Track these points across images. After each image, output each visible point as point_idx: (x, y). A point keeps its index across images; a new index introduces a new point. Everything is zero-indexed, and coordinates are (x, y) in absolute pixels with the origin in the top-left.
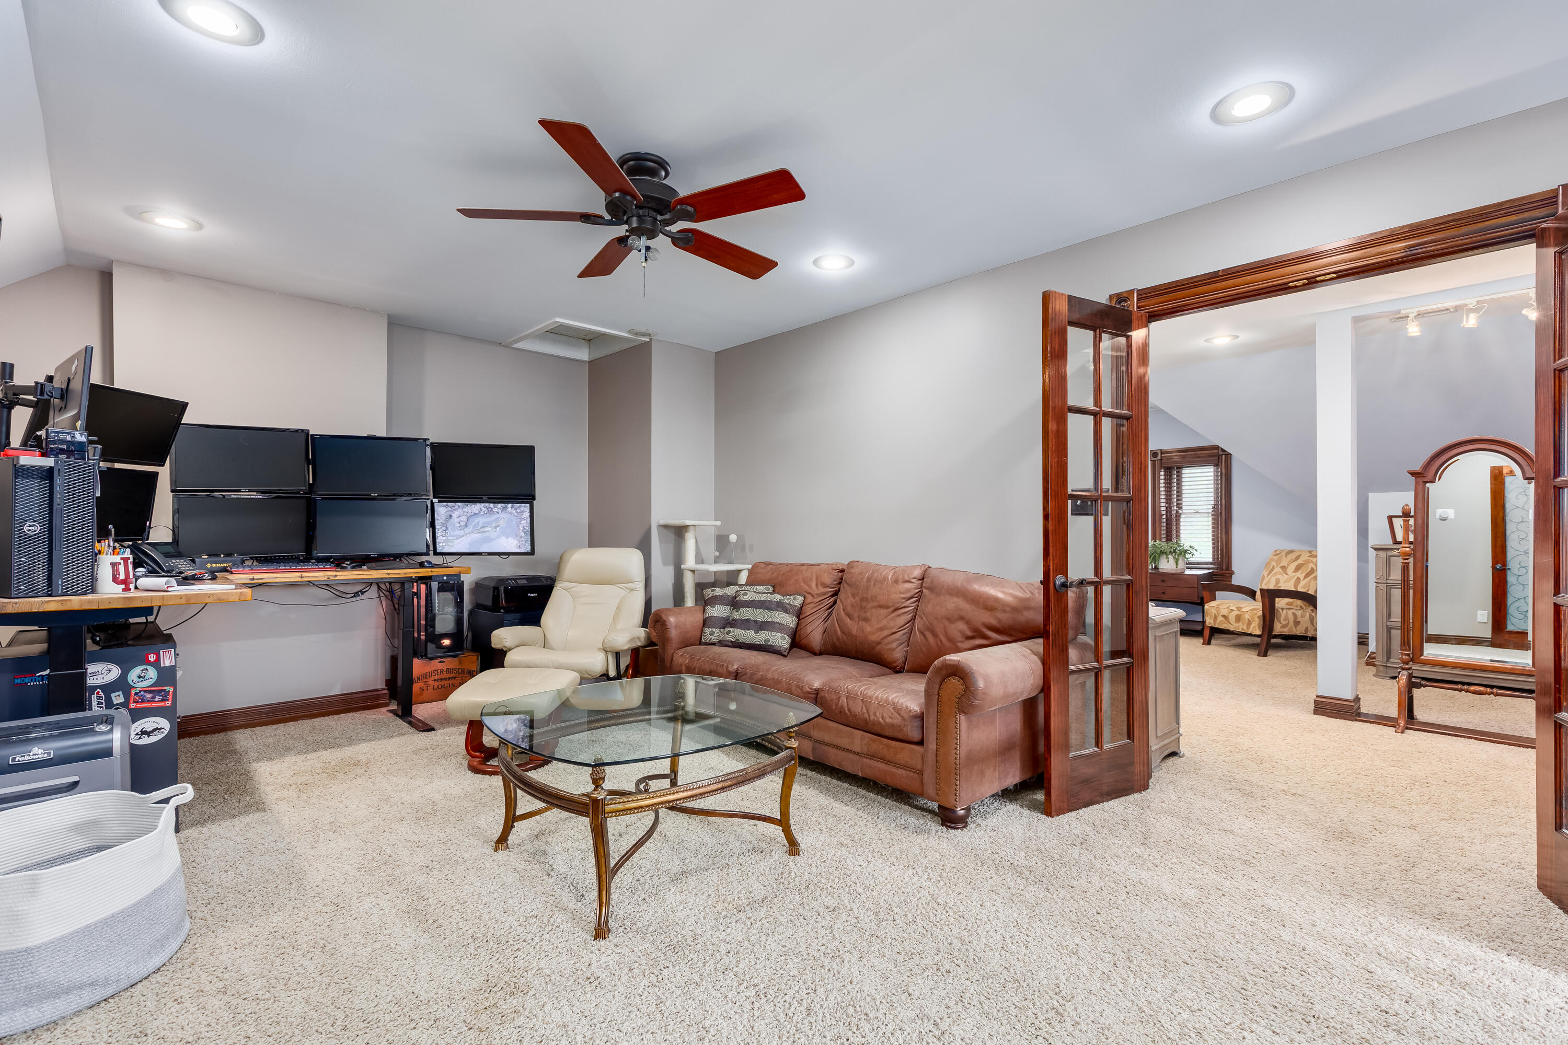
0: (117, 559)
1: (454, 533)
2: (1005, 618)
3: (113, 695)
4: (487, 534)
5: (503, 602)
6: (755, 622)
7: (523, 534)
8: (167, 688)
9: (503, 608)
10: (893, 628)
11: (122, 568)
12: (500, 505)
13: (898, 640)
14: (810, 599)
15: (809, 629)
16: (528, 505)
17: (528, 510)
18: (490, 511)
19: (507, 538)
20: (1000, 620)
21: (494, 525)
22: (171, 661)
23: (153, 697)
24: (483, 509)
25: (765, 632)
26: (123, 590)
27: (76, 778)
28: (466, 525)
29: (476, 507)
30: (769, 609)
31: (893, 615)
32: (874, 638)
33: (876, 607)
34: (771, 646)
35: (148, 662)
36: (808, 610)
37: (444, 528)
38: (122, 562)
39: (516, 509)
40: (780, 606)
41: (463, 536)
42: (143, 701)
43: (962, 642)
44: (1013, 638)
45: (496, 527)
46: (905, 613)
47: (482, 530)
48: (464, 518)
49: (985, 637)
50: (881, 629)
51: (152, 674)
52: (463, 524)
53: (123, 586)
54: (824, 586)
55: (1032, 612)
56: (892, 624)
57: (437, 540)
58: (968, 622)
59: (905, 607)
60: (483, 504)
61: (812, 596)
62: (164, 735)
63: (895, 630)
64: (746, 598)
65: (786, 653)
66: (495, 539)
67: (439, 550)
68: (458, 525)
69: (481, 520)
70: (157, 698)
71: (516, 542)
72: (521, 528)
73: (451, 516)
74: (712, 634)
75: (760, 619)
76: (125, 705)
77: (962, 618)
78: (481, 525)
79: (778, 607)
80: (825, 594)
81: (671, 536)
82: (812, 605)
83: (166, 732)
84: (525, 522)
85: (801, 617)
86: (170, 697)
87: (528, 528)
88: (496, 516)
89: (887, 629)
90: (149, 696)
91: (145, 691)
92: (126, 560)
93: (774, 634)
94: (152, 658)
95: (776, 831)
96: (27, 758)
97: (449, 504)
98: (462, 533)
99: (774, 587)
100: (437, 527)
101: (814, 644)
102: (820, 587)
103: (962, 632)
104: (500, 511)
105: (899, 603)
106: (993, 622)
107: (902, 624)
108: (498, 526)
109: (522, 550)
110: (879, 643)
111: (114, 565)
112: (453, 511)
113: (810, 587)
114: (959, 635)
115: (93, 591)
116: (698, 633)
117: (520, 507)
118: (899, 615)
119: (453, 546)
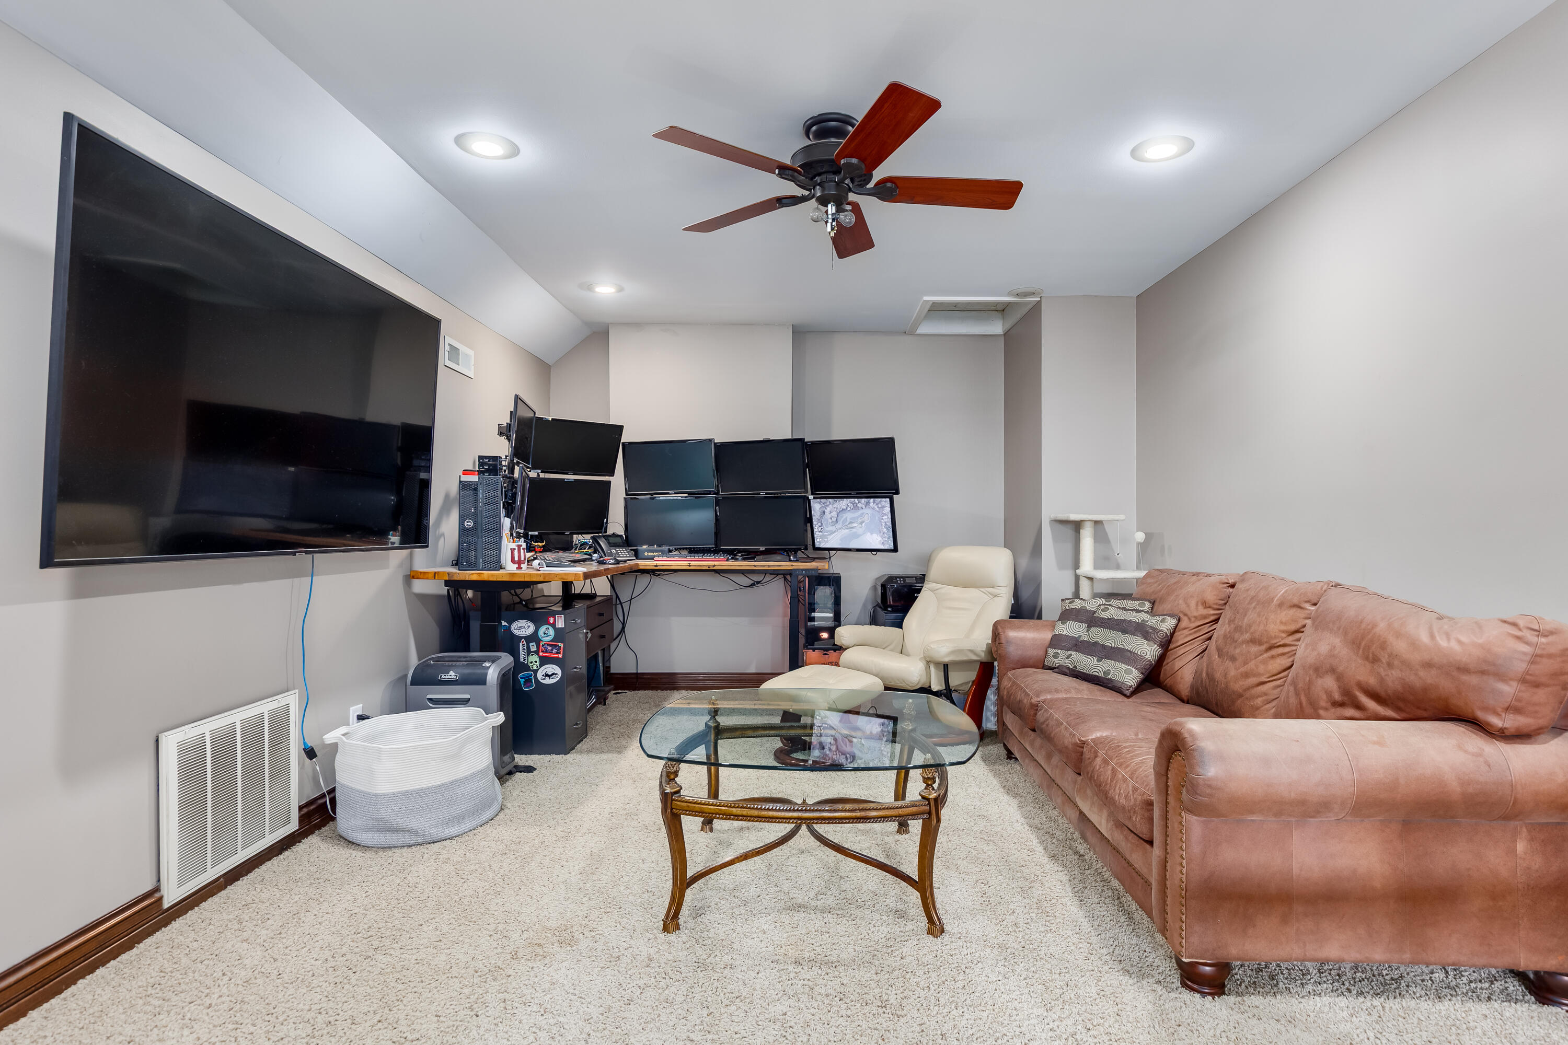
0: (513, 546)
1: (828, 529)
2: (1393, 679)
3: (531, 644)
4: (854, 530)
5: (890, 601)
6: (1104, 646)
7: (885, 530)
8: (560, 644)
9: (890, 606)
10: (1263, 675)
11: (516, 552)
12: (863, 500)
13: (1266, 694)
14: (1185, 623)
15: (1178, 664)
16: (888, 500)
17: (889, 505)
18: (856, 507)
19: (872, 534)
20: (1382, 680)
21: (860, 521)
22: (562, 625)
23: (552, 650)
24: (849, 504)
25: (1109, 662)
26: (517, 568)
27: (468, 696)
28: (837, 521)
29: (844, 503)
30: (1124, 631)
31: (1265, 655)
32: (1237, 686)
33: (1248, 642)
34: (1110, 680)
35: (549, 623)
36: (1180, 638)
37: (820, 524)
38: (517, 548)
39: (877, 504)
40: (1142, 630)
41: (835, 532)
42: (546, 652)
43: (1326, 709)
44: (1404, 715)
45: (861, 523)
46: (1283, 654)
47: (850, 526)
48: (834, 514)
49: (1359, 706)
50: (1246, 675)
51: (551, 632)
52: (834, 519)
53: (517, 566)
54: (1206, 605)
55: (1434, 672)
56: (1261, 668)
57: (815, 536)
58: (1339, 678)
59: (1284, 645)
60: (849, 500)
61: (1189, 619)
62: (557, 679)
63: (1264, 679)
64: (1105, 615)
65: (1128, 693)
66: (861, 535)
67: (817, 545)
68: (830, 521)
69: (849, 516)
70: (555, 651)
71: (880, 538)
72: (884, 524)
73: (824, 512)
74: (1056, 656)
75: (1110, 643)
76: (537, 652)
77: (1333, 670)
78: (849, 520)
79: (1136, 629)
80: (1205, 617)
81: (1068, 531)
82: (1186, 632)
83: (559, 677)
84: (886, 517)
85: (1172, 646)
86: (561, 651)
87: (890, 524)
88: (861, 511)
89: (1255, 675)
90: (550, 648)
91: (548, 644)
92: (519, 546)
93: (1118, 664)
94: (551, 620)
95: (914, 896)
96: (447, 677)
97: (822, 500)
98: (833, 528)
99: (1153, 603)
100: (814, 523)
101: (1181, 686)
102: (1200, 607)
103: (1329, 694)
104: (864, 506)
105: (1276, 637)
106: (1372, 681)
107: (1275, 672)
108: (863, 522)
109: (886, 547)
110: (1241, 696)
111: (513, 550)
112: (825, 507)
113: (1188, 606)
114: (1324, 697)
115: (501, 568)
116: (1042, 653)
117: (881, 501)
118: (1273, 657)
119: (827, 542)
